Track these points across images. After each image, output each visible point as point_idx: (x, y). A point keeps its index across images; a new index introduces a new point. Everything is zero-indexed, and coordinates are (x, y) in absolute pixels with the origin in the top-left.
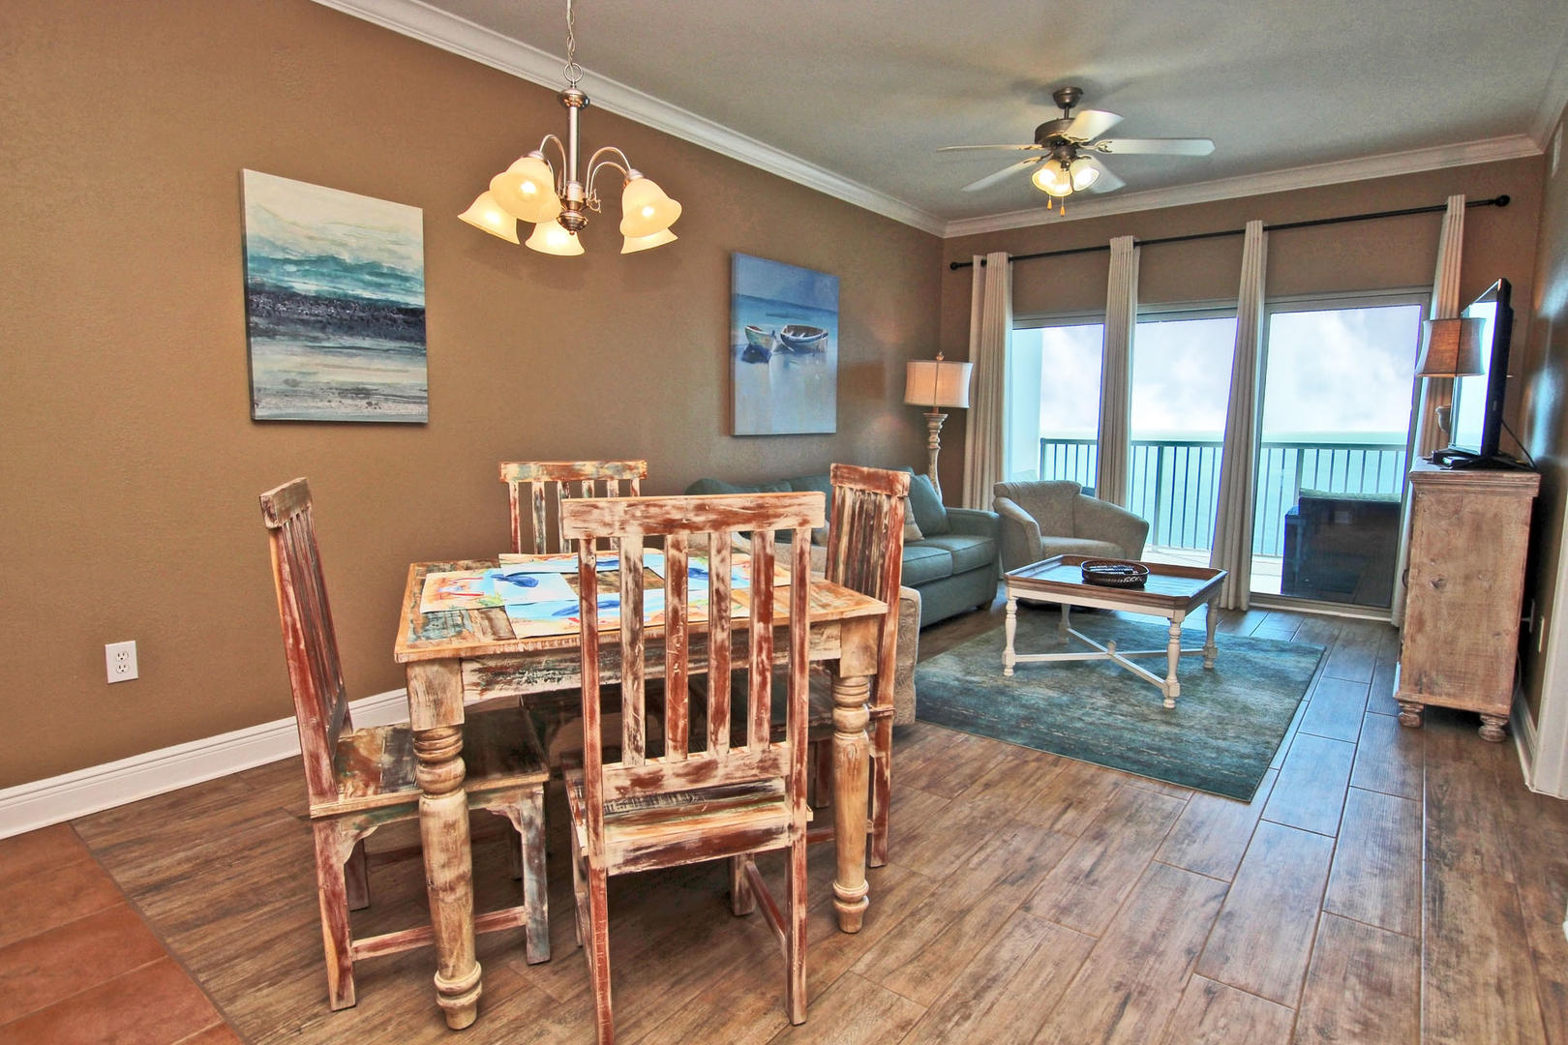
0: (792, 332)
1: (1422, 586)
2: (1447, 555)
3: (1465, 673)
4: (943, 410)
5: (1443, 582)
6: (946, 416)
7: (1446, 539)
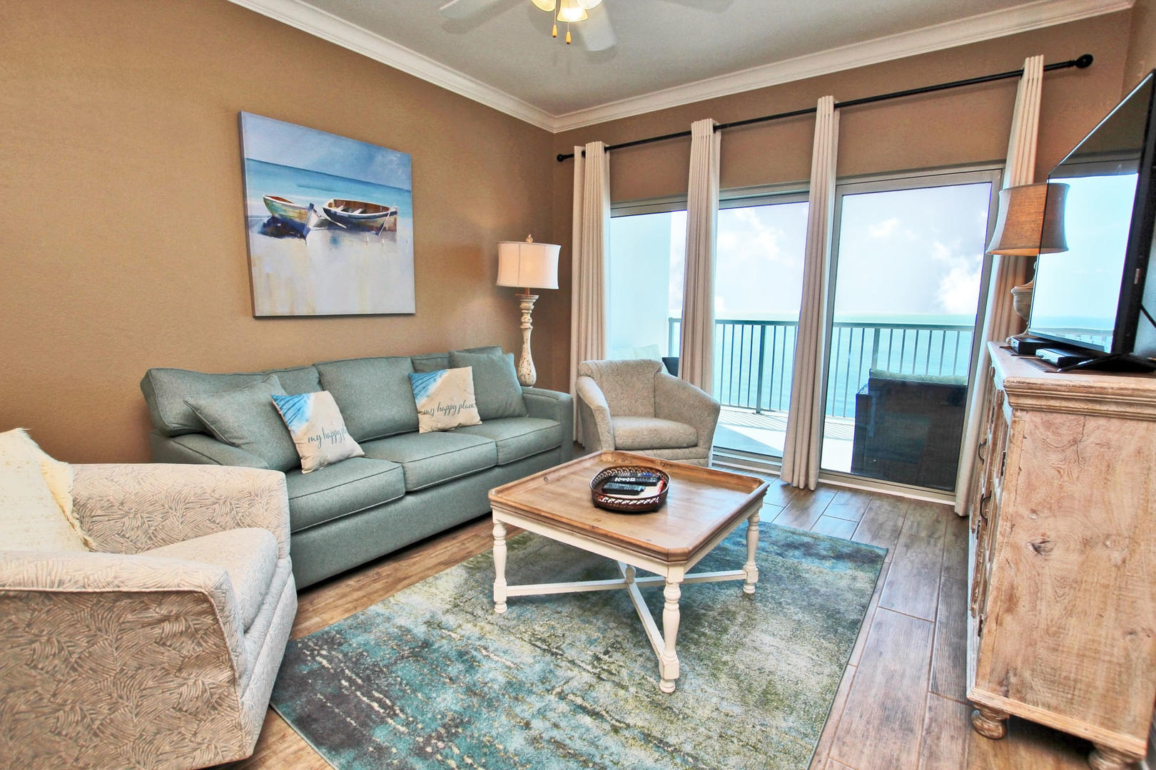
0: (342, 207)
1: (1016, 548)
2: (1056, 505)
3: (1075, 681)
4: (534, 291)
5: (1049, 546)
6: (537, 297)
7: (1056, 482)
